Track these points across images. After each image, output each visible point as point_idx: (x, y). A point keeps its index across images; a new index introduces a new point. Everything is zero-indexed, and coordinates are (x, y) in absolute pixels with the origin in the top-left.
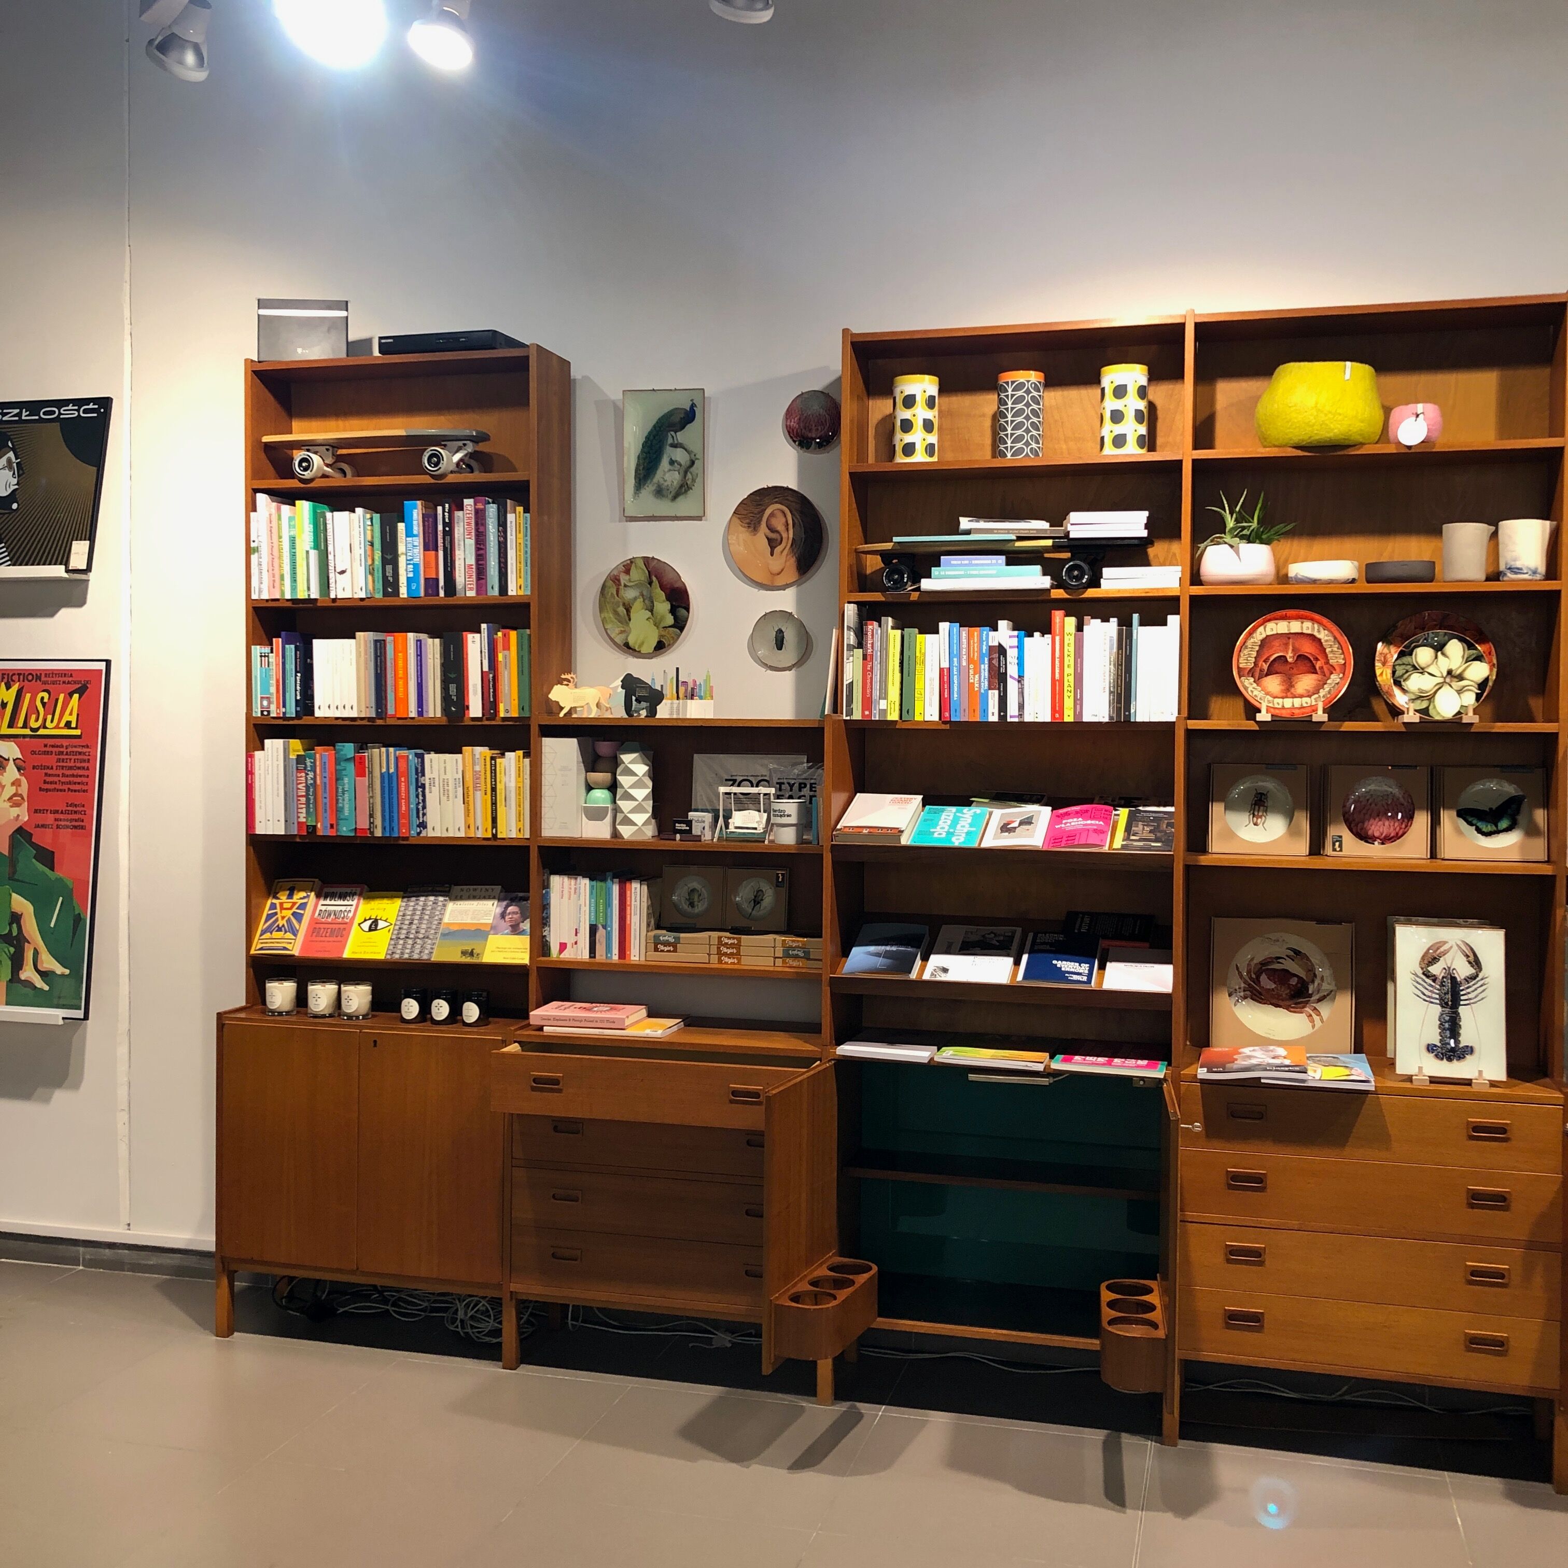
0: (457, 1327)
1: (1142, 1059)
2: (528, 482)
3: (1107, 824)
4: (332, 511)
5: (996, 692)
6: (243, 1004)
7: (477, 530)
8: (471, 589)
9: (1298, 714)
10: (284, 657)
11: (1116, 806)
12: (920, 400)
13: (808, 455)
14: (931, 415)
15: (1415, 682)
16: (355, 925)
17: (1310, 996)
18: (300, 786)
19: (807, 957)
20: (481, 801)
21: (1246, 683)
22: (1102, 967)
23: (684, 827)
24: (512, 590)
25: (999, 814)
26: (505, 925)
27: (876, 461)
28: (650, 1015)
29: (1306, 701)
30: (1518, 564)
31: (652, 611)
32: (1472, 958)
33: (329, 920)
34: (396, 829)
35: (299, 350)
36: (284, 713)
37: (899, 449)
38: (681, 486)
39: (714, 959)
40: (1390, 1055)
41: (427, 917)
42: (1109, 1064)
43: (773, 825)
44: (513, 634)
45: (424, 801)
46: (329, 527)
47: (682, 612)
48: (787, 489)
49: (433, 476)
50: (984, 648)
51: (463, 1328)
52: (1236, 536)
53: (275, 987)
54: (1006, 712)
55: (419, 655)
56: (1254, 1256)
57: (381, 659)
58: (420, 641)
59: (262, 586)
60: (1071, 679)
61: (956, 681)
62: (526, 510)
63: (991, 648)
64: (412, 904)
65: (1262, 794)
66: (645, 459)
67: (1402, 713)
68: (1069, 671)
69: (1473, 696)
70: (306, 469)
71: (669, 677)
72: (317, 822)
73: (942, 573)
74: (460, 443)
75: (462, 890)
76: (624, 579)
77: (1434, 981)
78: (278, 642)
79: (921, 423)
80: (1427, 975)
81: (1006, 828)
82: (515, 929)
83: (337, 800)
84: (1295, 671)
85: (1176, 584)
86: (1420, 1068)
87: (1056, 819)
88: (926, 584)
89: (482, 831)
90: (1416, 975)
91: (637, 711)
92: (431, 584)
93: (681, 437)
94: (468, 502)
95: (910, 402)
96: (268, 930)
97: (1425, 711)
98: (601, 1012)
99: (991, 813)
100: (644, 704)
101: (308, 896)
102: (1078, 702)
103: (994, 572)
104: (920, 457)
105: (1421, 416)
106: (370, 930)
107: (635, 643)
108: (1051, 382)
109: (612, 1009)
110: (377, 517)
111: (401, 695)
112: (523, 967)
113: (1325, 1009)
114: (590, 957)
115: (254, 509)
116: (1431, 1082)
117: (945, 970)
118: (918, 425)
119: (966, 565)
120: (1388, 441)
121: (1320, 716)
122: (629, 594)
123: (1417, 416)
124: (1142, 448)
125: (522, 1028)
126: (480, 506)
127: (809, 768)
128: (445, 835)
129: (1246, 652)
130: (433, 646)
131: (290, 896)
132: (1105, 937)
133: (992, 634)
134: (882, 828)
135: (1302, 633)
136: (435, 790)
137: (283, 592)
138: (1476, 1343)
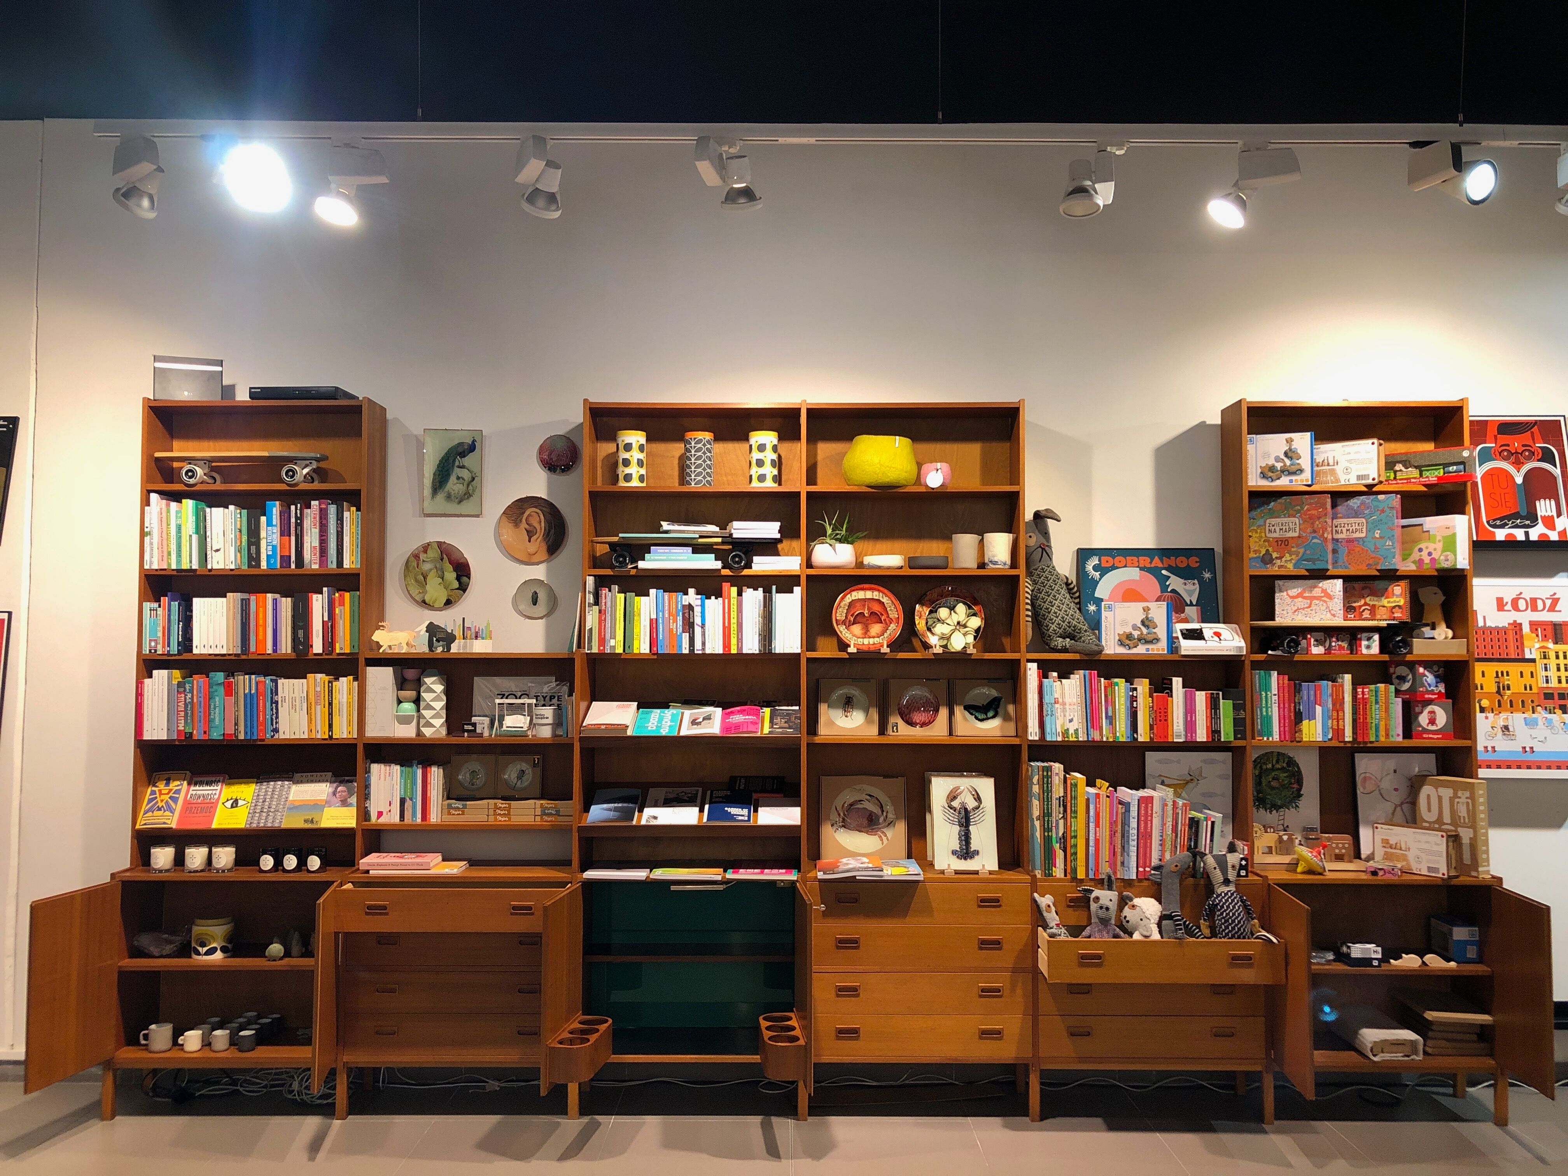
0: (295, 1095)
1: (782, 869)
2: (360, 490)
3: (758, 718)
4: (210, 507)
5: (688, 634)
6: (128, 866)
7: (321, 523)
8: (315, 563)
9: (872, 648)
10: (169, 610)
11: (762, 706)
12: (635, 446)
13: (554, 477)
14: (642, 456)
15: (939, 629)
16: (220, 804)
17: (879, 824)
18: (179, 704)
19: (558, 814)
20: (321, 712)
21: (841, 629)
22: (756, 811)
23: (470, 728)
24: (347, 564)
25: (688, 714)
26: (336, 800)
27: (603, 484)
28: (444, 860)
29: (876, 640)
30: (996, 559)
31: (443, 578)
32: (976, 796)
33: (199, 801)
34: (255, 733)
35: (186, 393)
36: (168, 651)
37: (621, 477)
38: (465, 494)
39: (491, 818)
40: (929, 858)
41: (276, 796)
42: (762, 873)
43: (535, 724)
44: (347, 595)
45: (277, 713)
46: (208, 518)
47: (465, 579)
48: (541, 498)
49: (288, 485)
50: (680, 606)
51: (299, 1096)
52: (832, 539)
53: (156, 852)
54: (694, 647)
55: (275, 609)
56: (852, 991)
57: (246, 612)
58: (276, 599)
59: (153, 559)
60: (735, 626)
61: (661, 627)
62: (358, 510)
63: (684, 606)
64: (264, 787)
65: (849, 697)
66: (439, 475)
67: (932, 647)
68: (734, 621)
69: (972, 637)
70: (190, 477)
71: (457, 625)
72: (193, 730)
73: (652, 558)
74: (308, 462)
75: (302, 776)
76: (422, 556)
77: (955, 811)
78: (165, 600)
79: (636, 461)
80: (951, 807)
81: (694, 722)
82: (344, 803)
83: (210, 714)
84: (870, 621)
85: (798, 568)
86: (949, 865)
87: (725, 716)
88: (641, 565)
89: (320, 734)
90: (944, 807)
91: (436, 648)
92: (285, 560)
93: (466, 461)
94: (314, 503)
95: (628, 447)
96: (151, 810)
97: (945, 646)
98: (410, 859)
99: (683, 714)
100: (441, 643)
101: (182, 785)
102: (740, 640)
103: (686, 558)
104: (635, 483)
105: (940, 471)
106: (232, 807)
107: (430, 600)
108: (717, 438)
109: (417, 856)
110: (245, 512)
111: (261, 637)
112: (352, 829)
113: (890, 833)
114: (400, 821)
115: (148, 504)
116: (956, 873)
117: (655, 818)
118: (634, 462)
119: (667, 553)
120: (920, 484)
121: (885, 650)
122: (426, 567)
123: (937, 470)
124: (775, 483)
125: (352, 872)
126: (323, 506)
127: (557, 685)
128: (293, 737)
129: (840, 610)
130: (286, 604)
131: (167, 784)
132: (756, 792)
133: (684, 597)
134: (614, 725)
135: (873, 599)
136: (286, 705)
137: (169, 564)
138: (985, 1034)
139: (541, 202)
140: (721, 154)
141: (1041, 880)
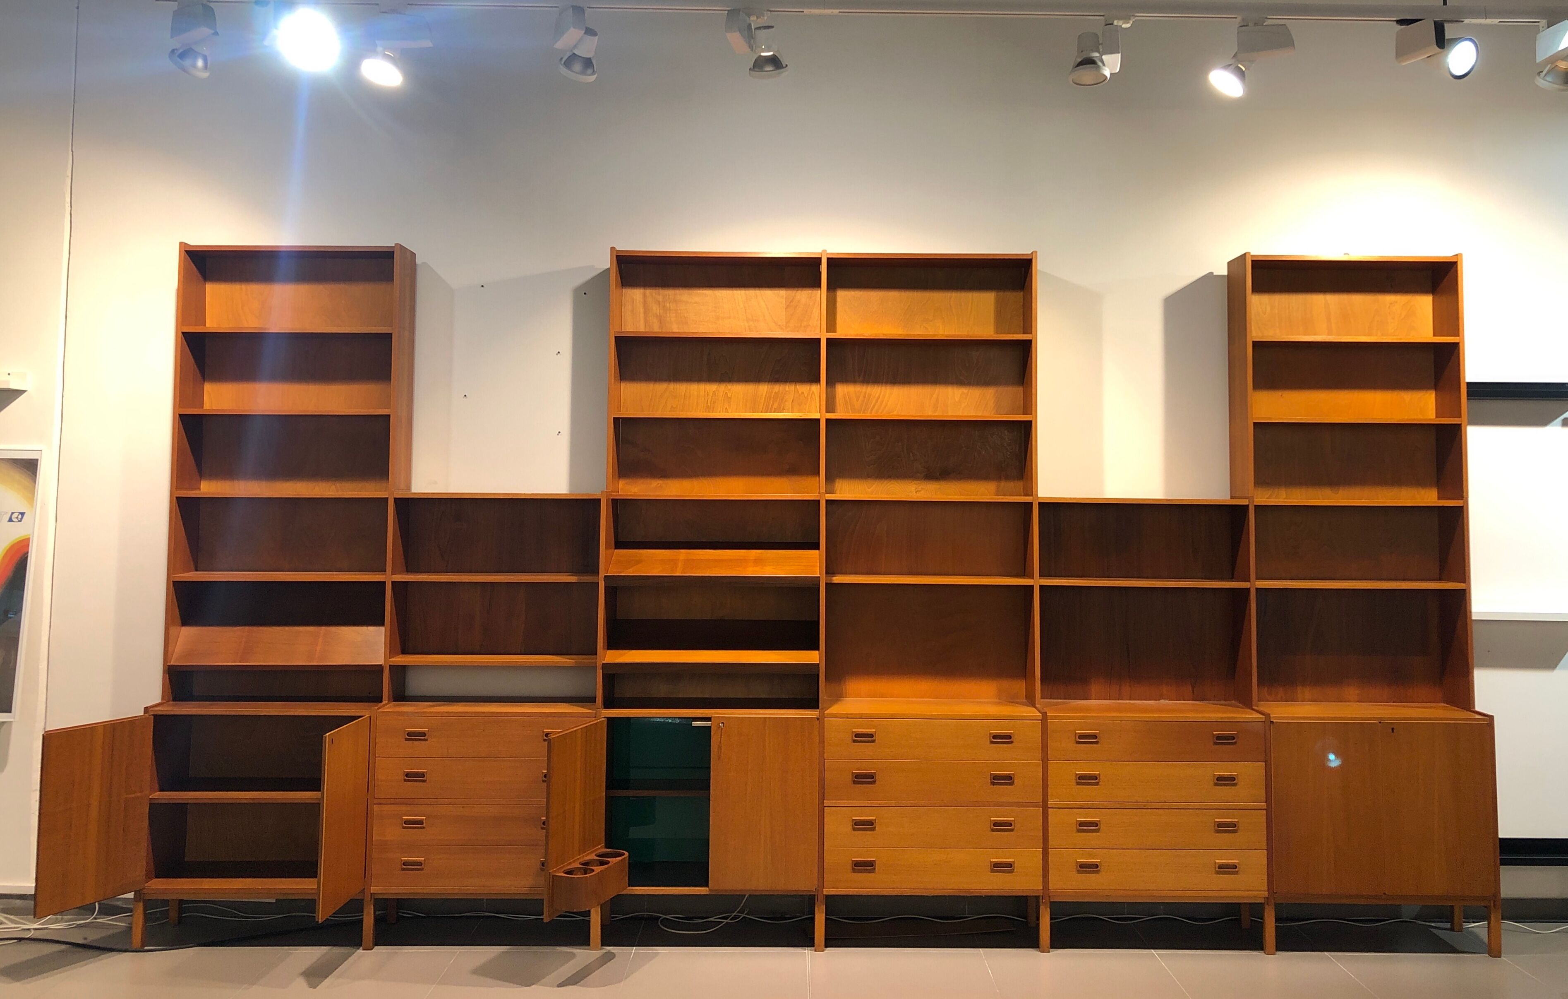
2: (390, 334)
6: (161, 701)
56: (868, 825)
112: (380, 666)
138: (998, 867)
139: (578, 67)
140: (750, 25)
141: (1051, 718)
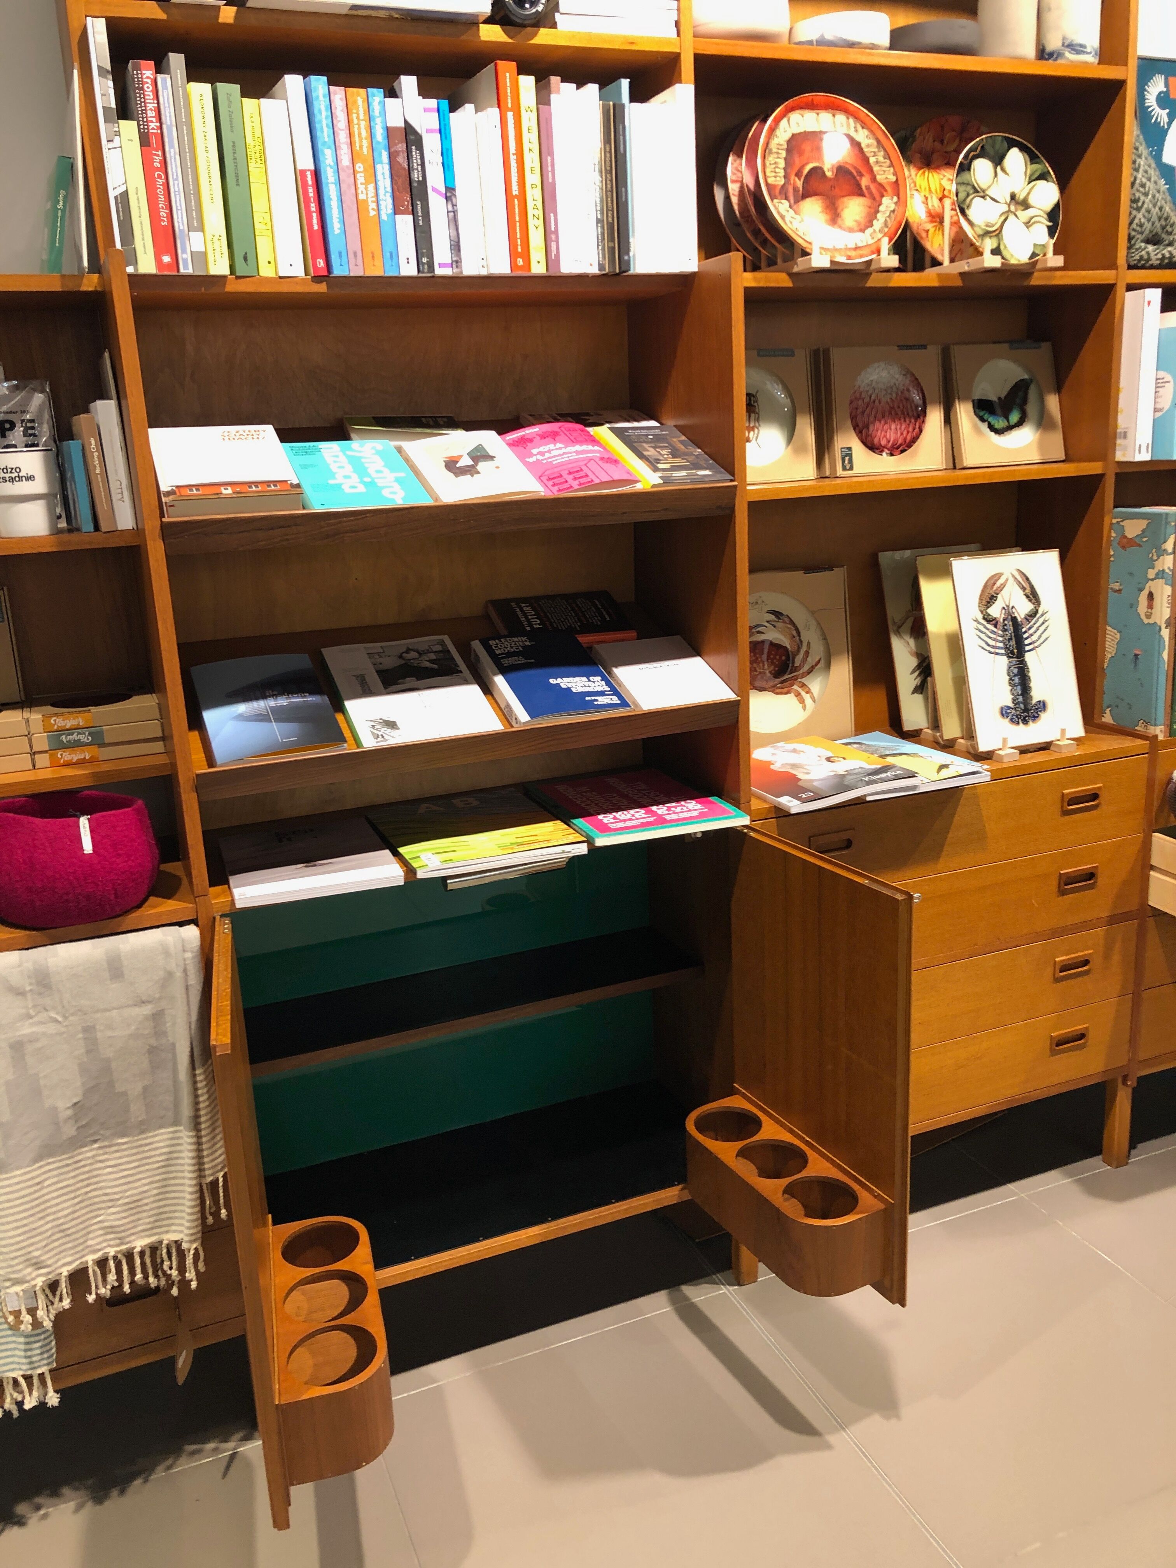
3: (607, 449)
5: (410, 217)
15: (980, 211)
17: (795, 669)
19: (98, 740)
21: (782, 209)
22: (615, 678)
25: (423, 449)
32: (1028, 591)
50: (379, 129)
54: (432, 258)
60: (538, 193)
61: (331, 197)
63: (389, 131)
65: (751, 395)
68: (533, 178)
69: (1044, 231)
77: (996, 626)
80: (989, 619)
81: (453, 470)
84: (837, 191)
85: (670, 30)
86: (1004, 740)
87: (518, 450)
90: (973, 621)
102: (550, 235)
113: (816, 684)
116: (1016, 754)
132: (580, 632)
133: (388, 102)
138: (1060, 1044)
141: (1165, 745)
